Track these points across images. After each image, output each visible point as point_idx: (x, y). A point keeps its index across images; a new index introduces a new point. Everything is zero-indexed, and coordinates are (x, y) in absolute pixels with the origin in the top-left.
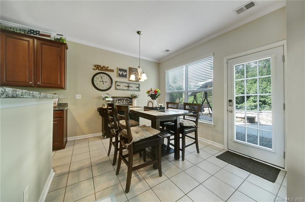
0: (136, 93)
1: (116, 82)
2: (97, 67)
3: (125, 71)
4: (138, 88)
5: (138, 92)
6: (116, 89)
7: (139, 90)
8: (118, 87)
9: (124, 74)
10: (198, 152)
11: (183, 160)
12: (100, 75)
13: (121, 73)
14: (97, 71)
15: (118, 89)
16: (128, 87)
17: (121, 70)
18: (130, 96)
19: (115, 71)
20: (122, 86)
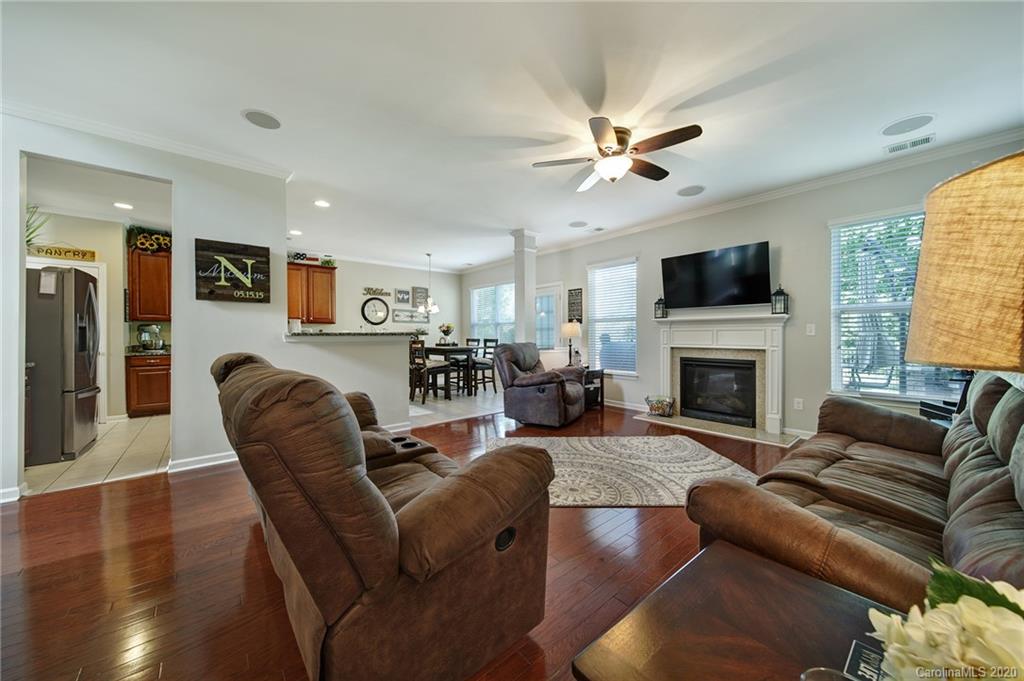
0: (423, 327)
1: (394, 311)
2: (369, 290)
3: (408, 293)
4: (427, 317)
5: (426, 325)
6: (394, 321)
7: (428, 322)
8: (397, 319)
9: (406, 297)
10: (496, 392)
11: (475, 395)
12: (371, 302)
13: (401, 297)
14: (369, 297)
15: (397, 321)
16: (412, 317)
17: (400, 292)
18: (414, 331)
19: (393, 294)
20: (403, 316)
